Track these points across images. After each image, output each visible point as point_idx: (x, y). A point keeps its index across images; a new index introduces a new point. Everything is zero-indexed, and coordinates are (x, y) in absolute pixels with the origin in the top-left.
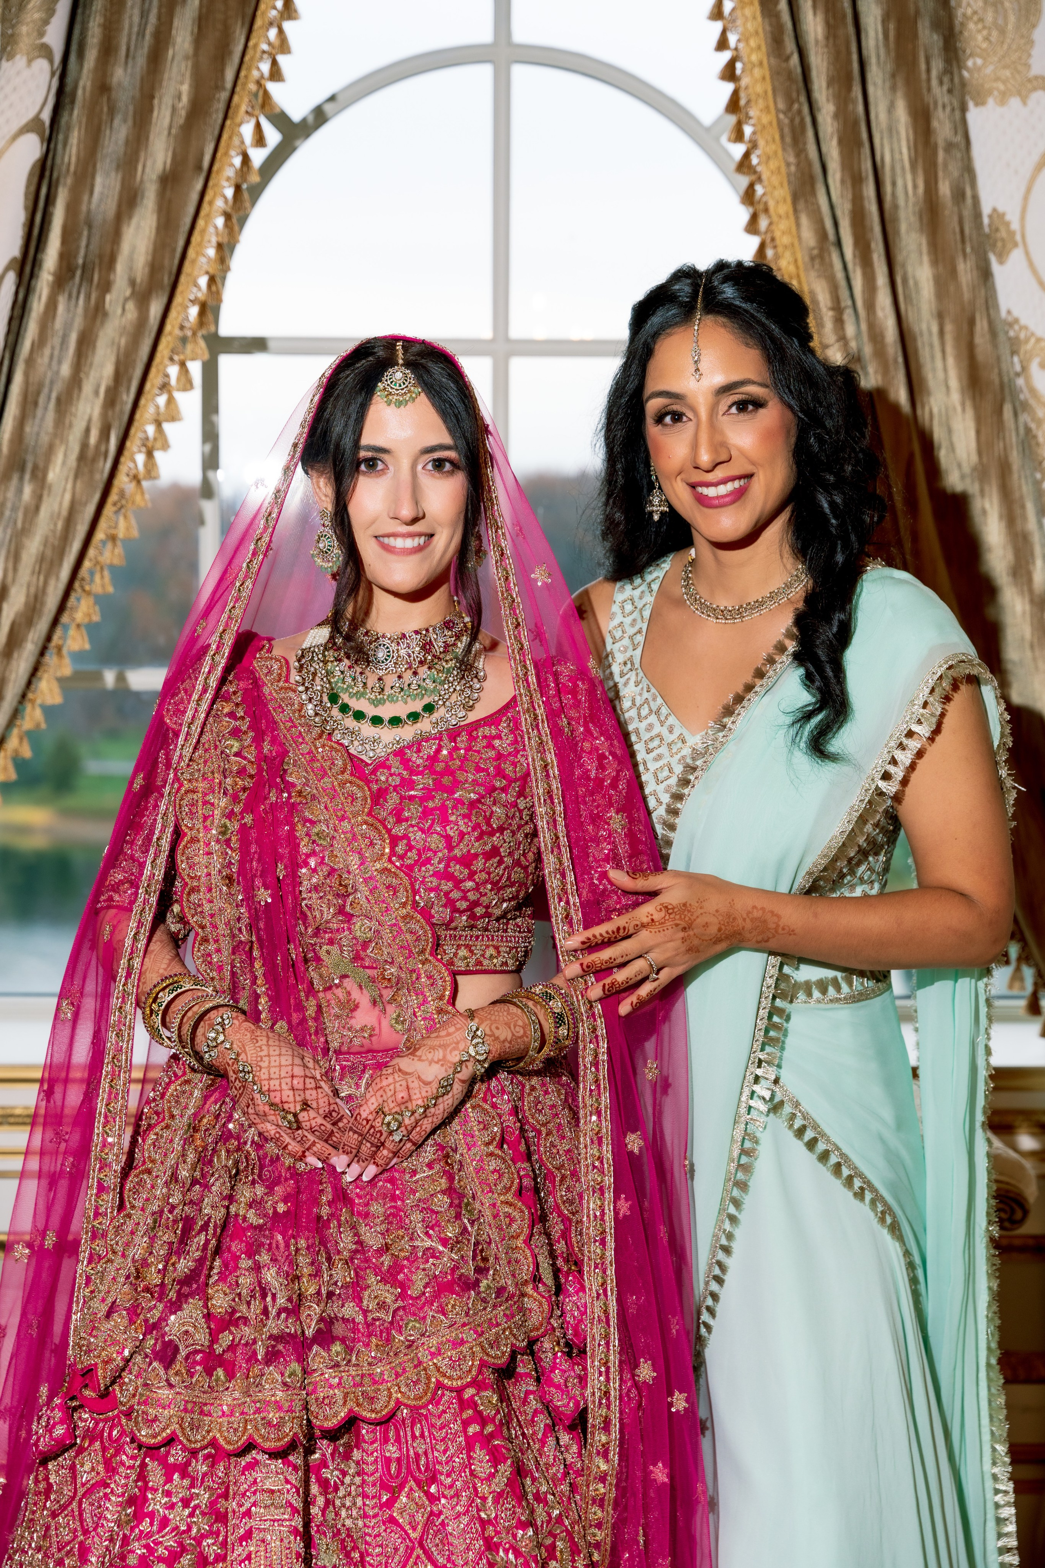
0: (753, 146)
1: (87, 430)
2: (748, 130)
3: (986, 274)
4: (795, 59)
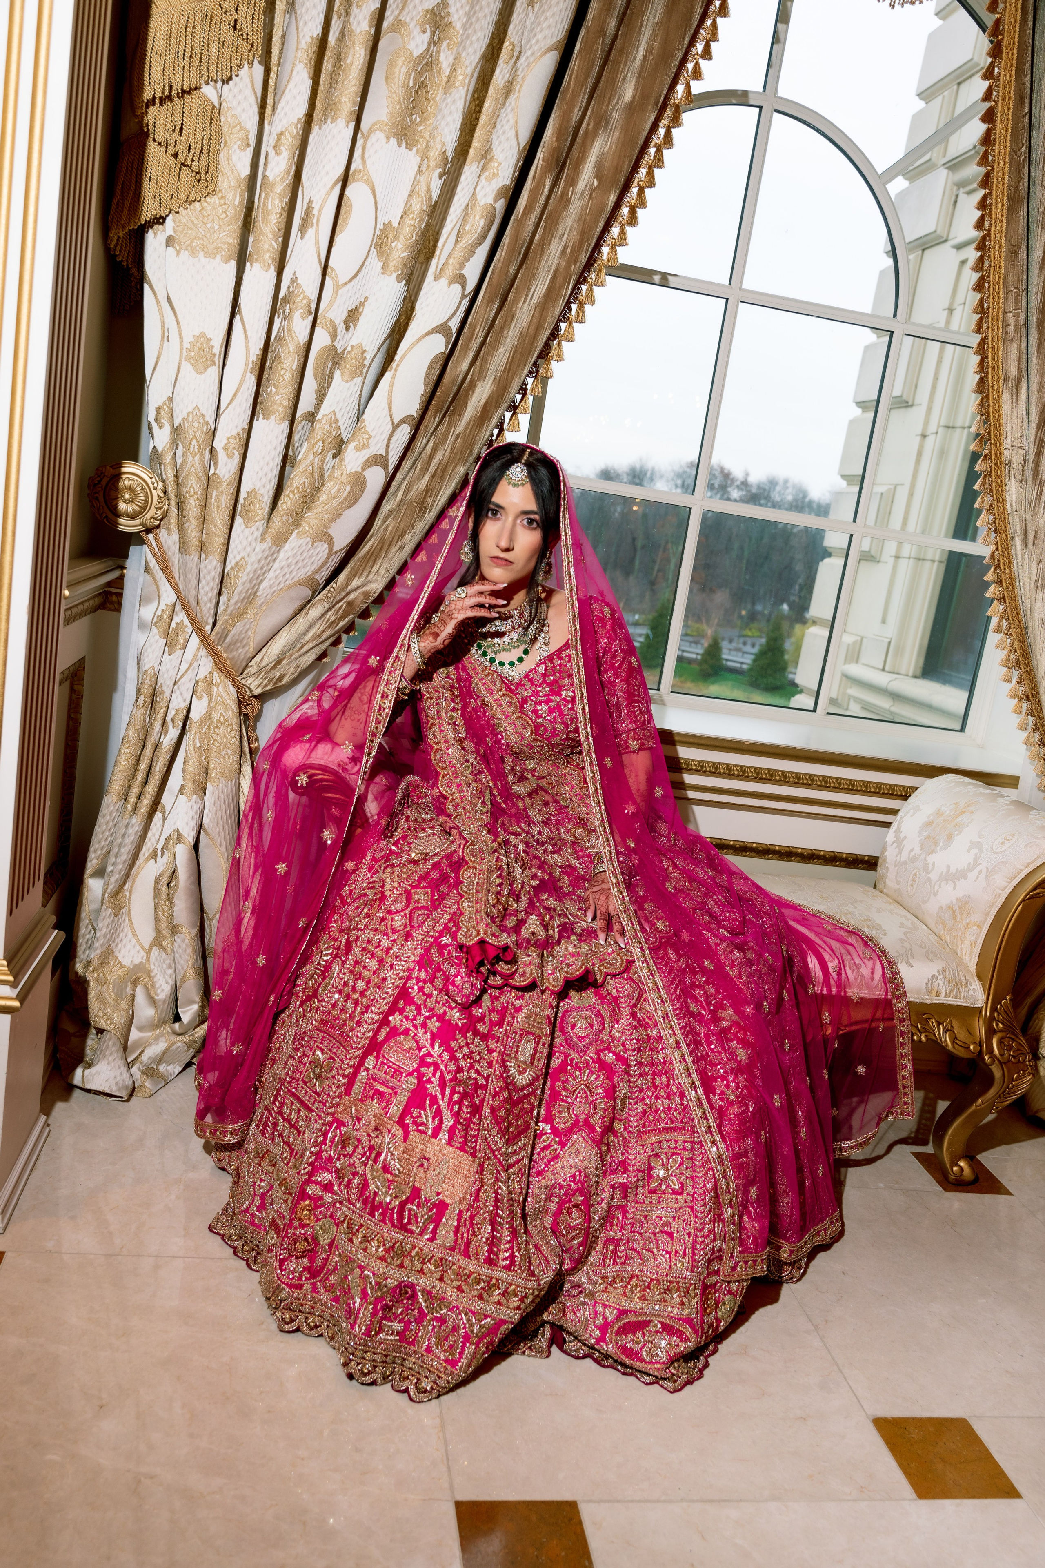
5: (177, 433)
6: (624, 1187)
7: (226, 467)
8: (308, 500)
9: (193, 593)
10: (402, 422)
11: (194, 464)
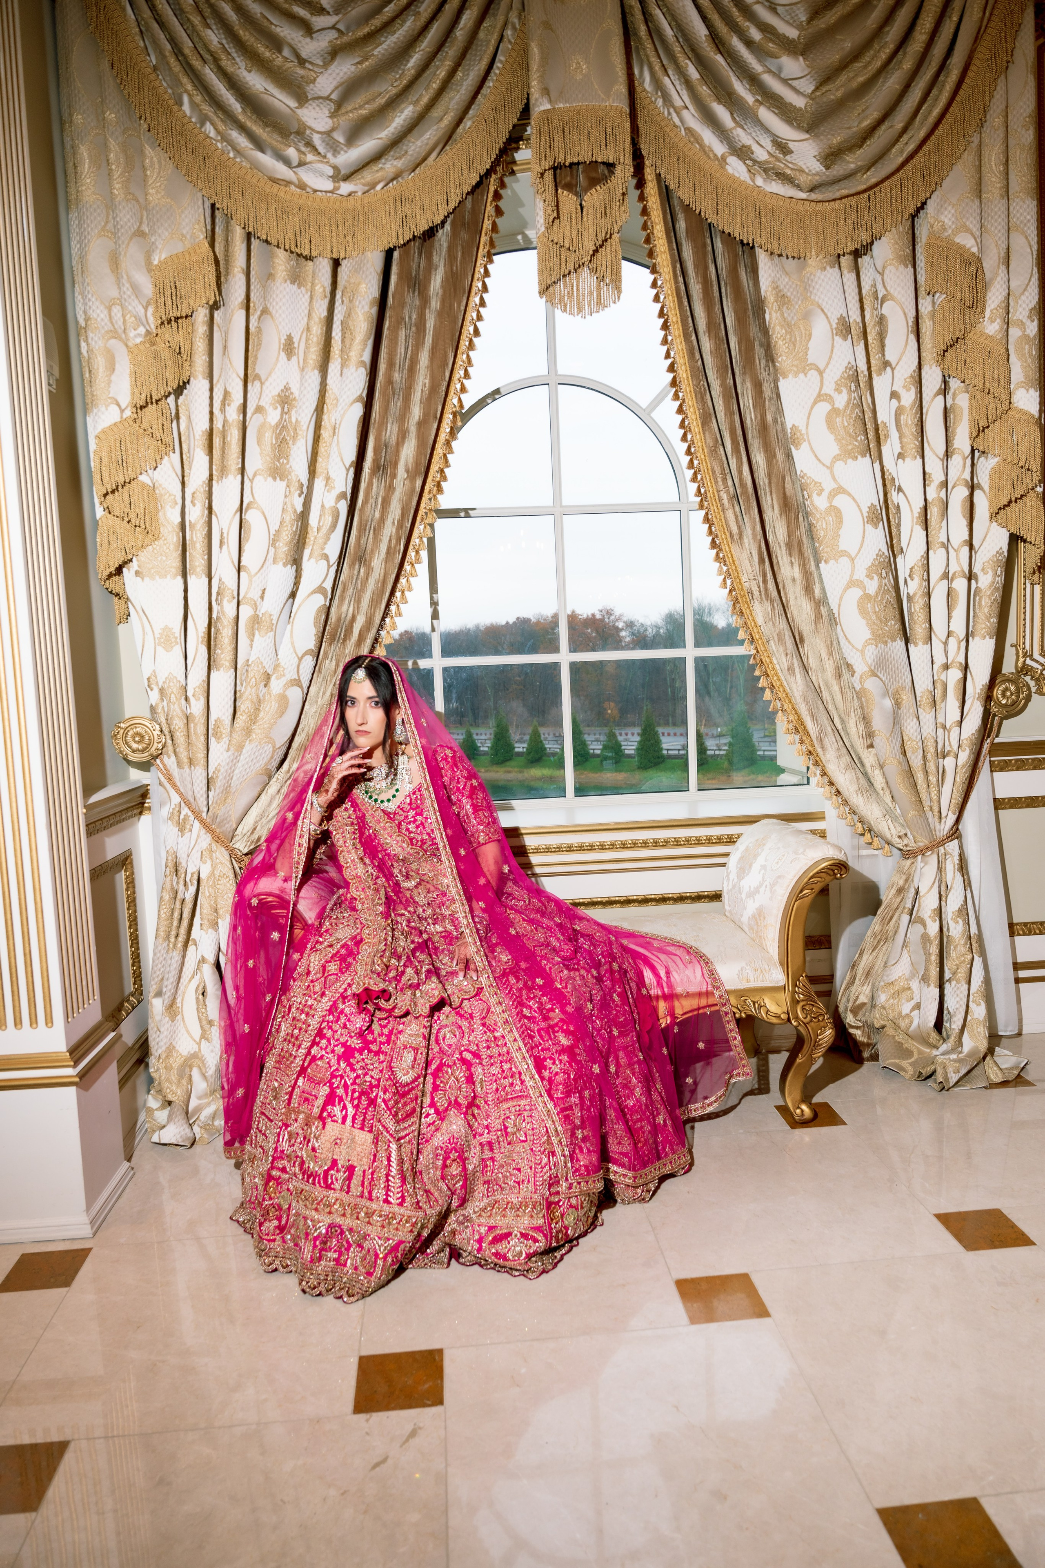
0: (684, 401)
1: (390, 540)
2: (681, 395)
3: (789, 456)
4: (700, 362)
5: (162, 691)
6: (490, 1144)
7: (197, 707)
8: (253, 718)
9: (190, 793)
10: (305, 654)
11: (177, 708)
